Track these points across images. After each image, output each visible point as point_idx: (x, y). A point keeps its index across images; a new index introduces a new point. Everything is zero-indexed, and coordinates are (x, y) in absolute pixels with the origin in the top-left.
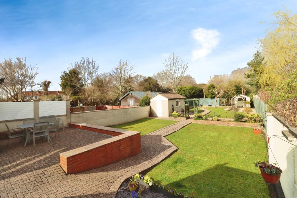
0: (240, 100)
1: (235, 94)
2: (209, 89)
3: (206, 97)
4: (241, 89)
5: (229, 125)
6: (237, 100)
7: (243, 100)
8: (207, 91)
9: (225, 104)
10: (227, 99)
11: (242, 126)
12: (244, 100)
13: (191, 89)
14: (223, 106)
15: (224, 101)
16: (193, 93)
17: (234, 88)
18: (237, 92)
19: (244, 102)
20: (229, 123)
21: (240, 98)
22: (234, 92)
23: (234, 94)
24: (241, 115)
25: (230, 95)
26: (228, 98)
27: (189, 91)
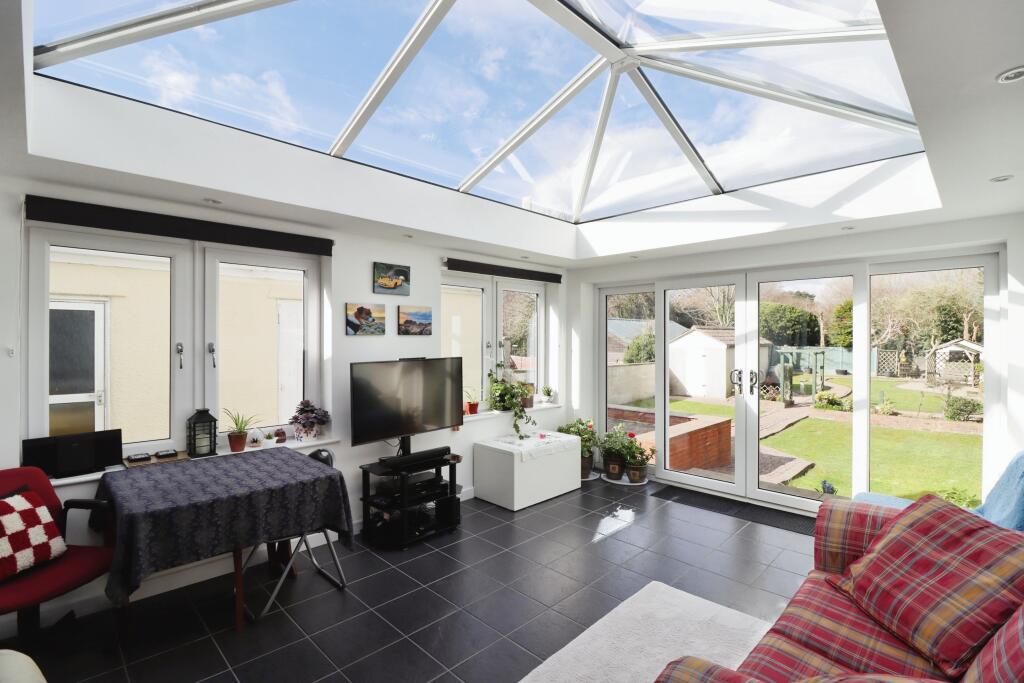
0: (956, 357)
1: (936, 337)
2: (844, 317)
3: (828, 344)
4: (959, 321)
5: (929, 427)
6: (948, 358)
7: (967, 358)
8: (836, 324)
9: (897, 371)
10: (906, 354)
11: (972, 433)
12: (972, 359)
13: (773, 313)
14: (892, 375)
15: (897, 359)
16: (781, 328)
17: (936, 316)
18: (945, 331)
19: (972, 365)
20: (928, 421)
21: (957, 353)
22: (934, 331)
23: (930, 337)
24: (970, 402)
25: (917, 341)
26: (910, 349)
27: (766, 321)
